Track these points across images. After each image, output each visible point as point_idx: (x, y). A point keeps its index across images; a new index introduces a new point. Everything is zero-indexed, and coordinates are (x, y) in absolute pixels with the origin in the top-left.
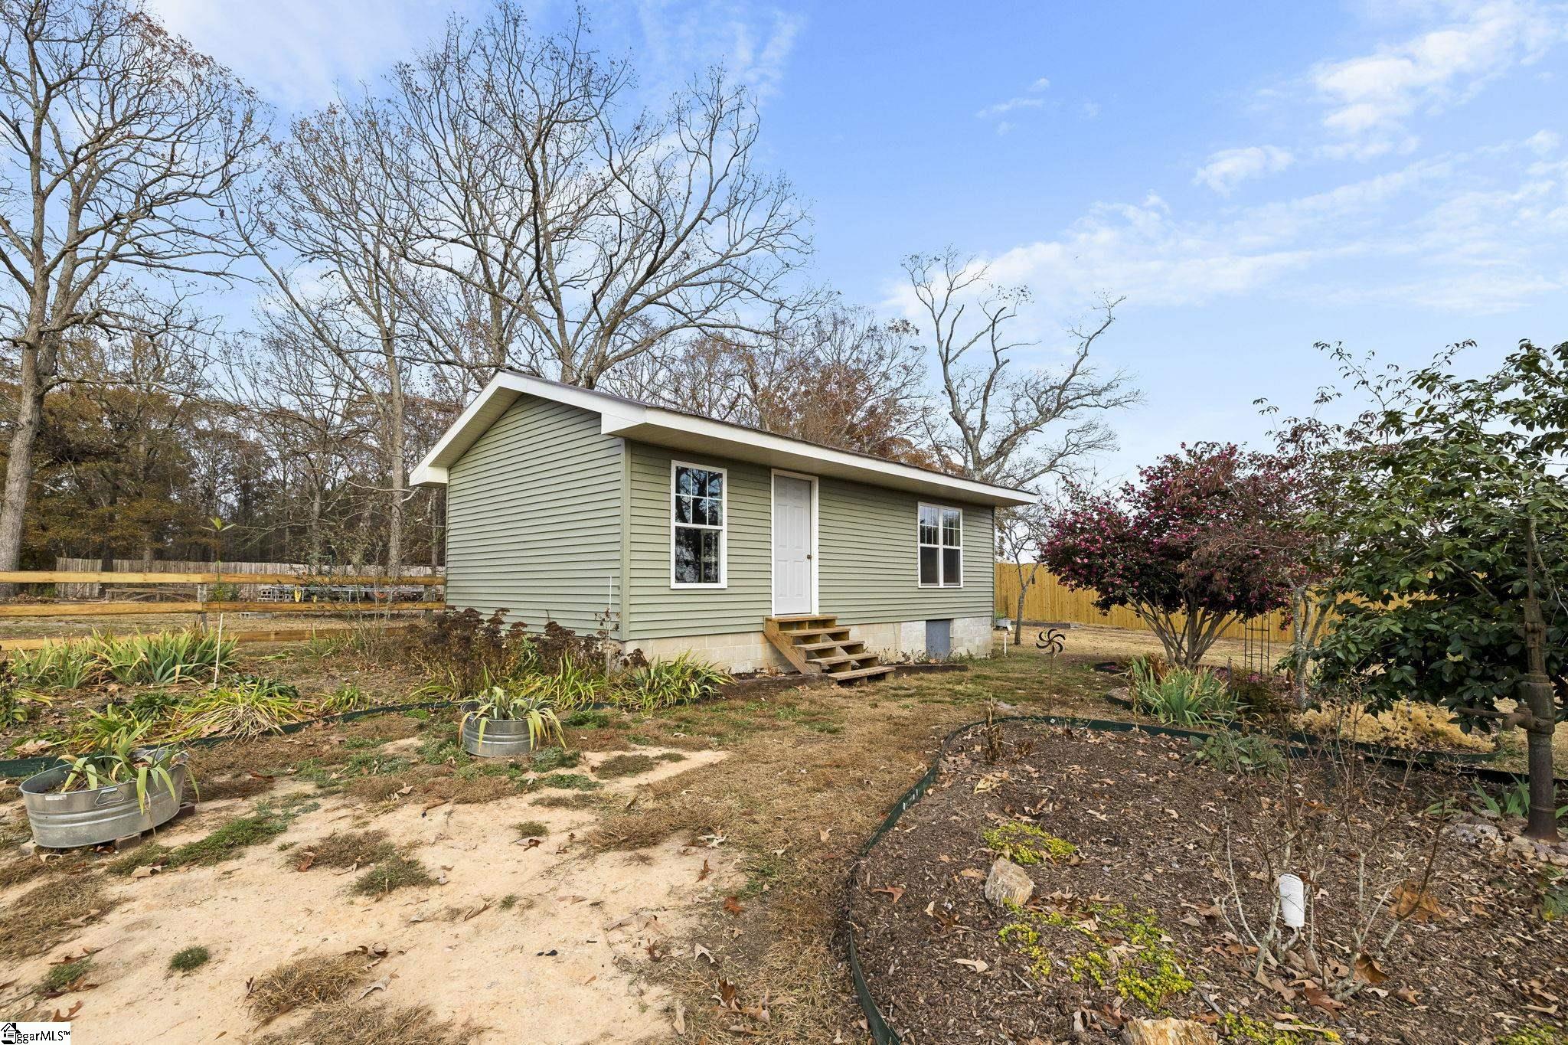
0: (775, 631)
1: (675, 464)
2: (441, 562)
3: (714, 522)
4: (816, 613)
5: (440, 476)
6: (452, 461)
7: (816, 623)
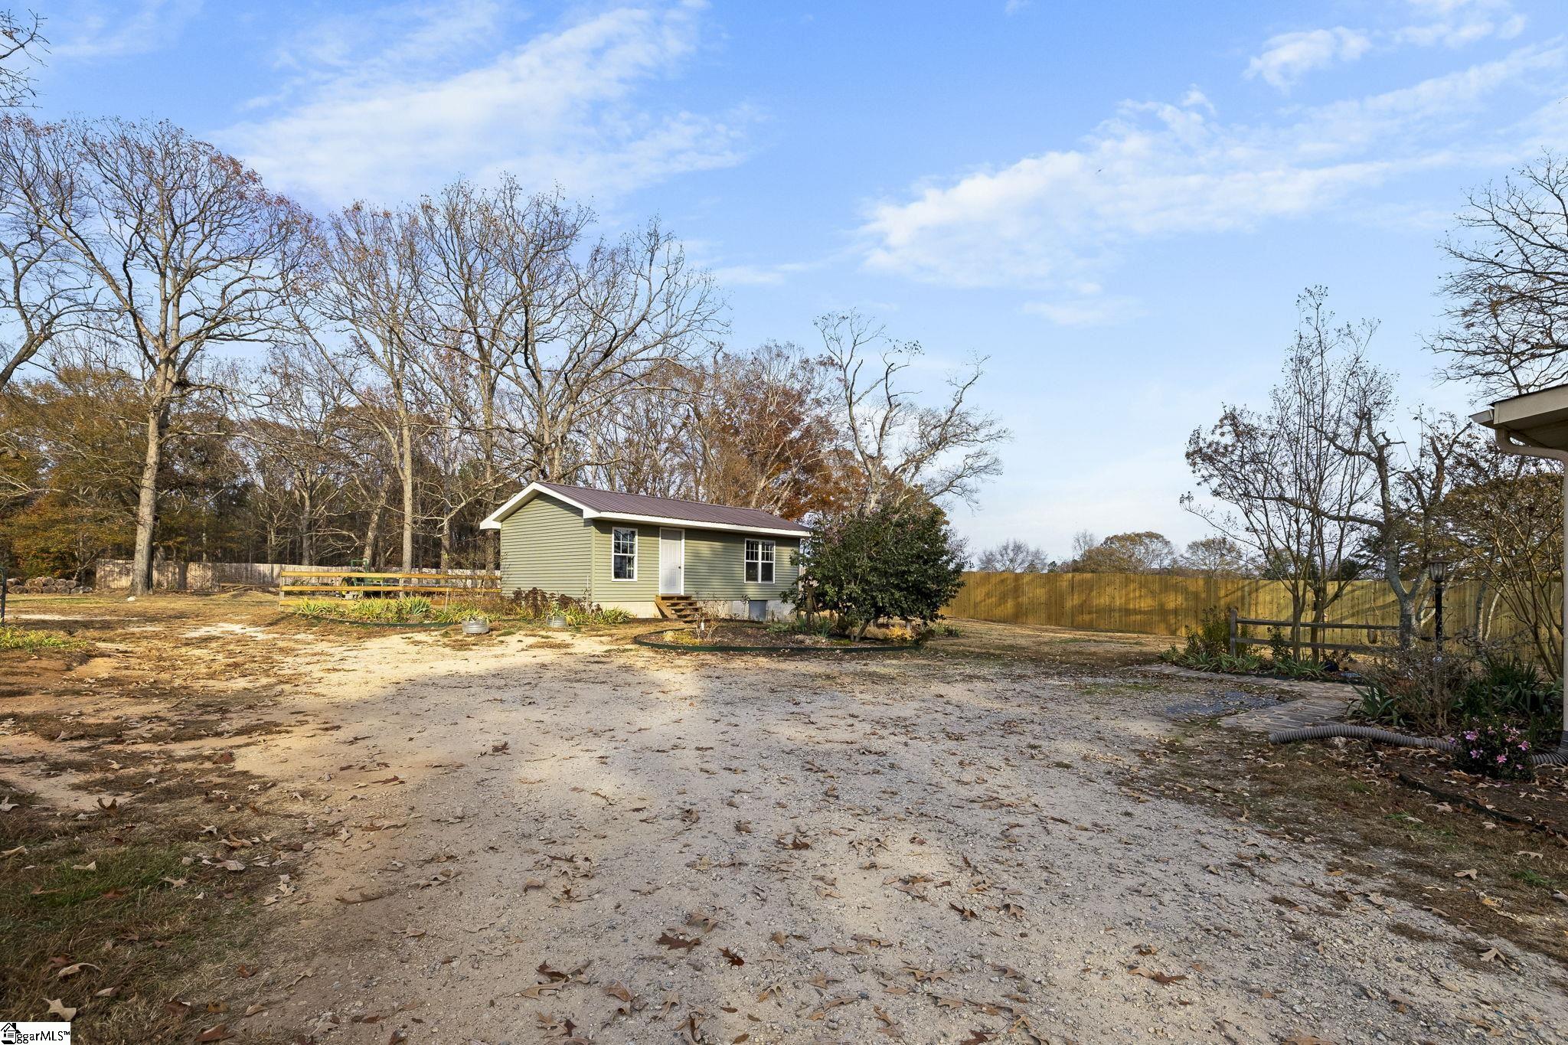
0: (660, 601)
1: (614, 528)
2: (498, 567)
3: (632, 552)
4: (682, 594)
5: (497, 525)
6: (503, 519)
7: (680, 598)
